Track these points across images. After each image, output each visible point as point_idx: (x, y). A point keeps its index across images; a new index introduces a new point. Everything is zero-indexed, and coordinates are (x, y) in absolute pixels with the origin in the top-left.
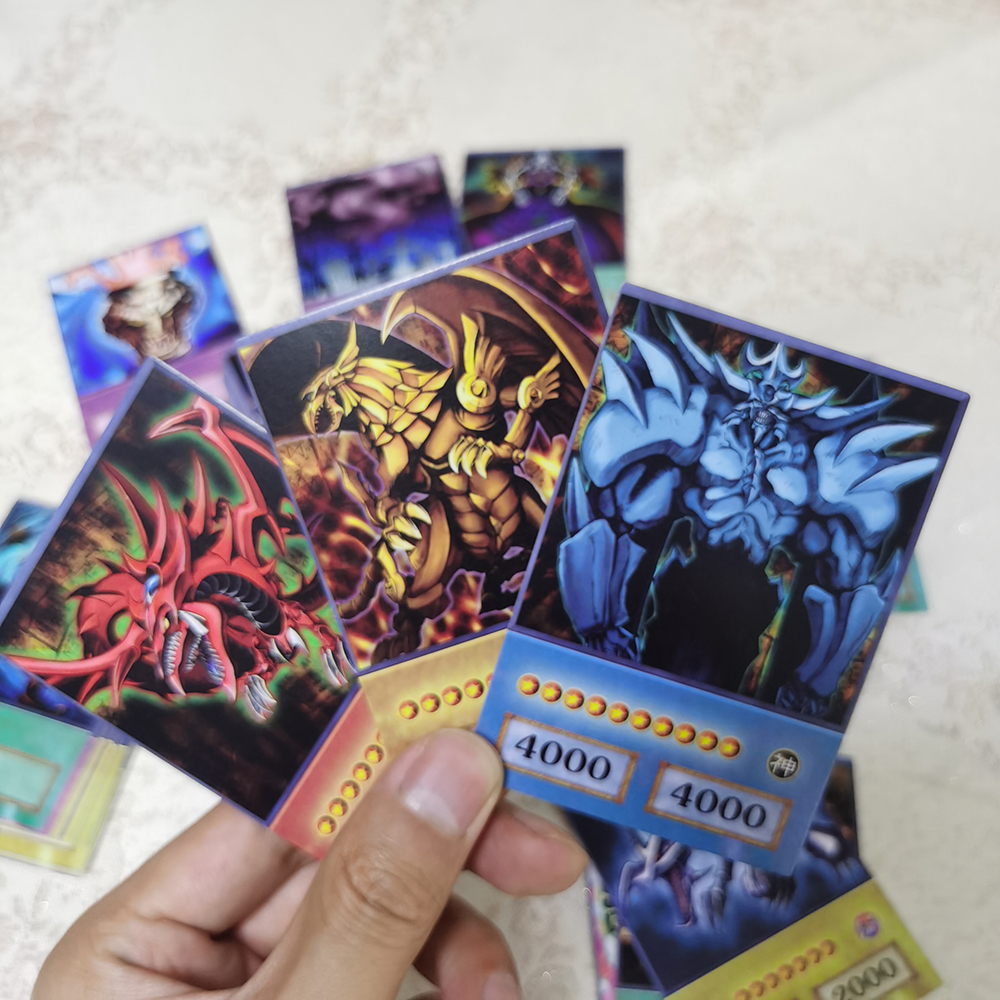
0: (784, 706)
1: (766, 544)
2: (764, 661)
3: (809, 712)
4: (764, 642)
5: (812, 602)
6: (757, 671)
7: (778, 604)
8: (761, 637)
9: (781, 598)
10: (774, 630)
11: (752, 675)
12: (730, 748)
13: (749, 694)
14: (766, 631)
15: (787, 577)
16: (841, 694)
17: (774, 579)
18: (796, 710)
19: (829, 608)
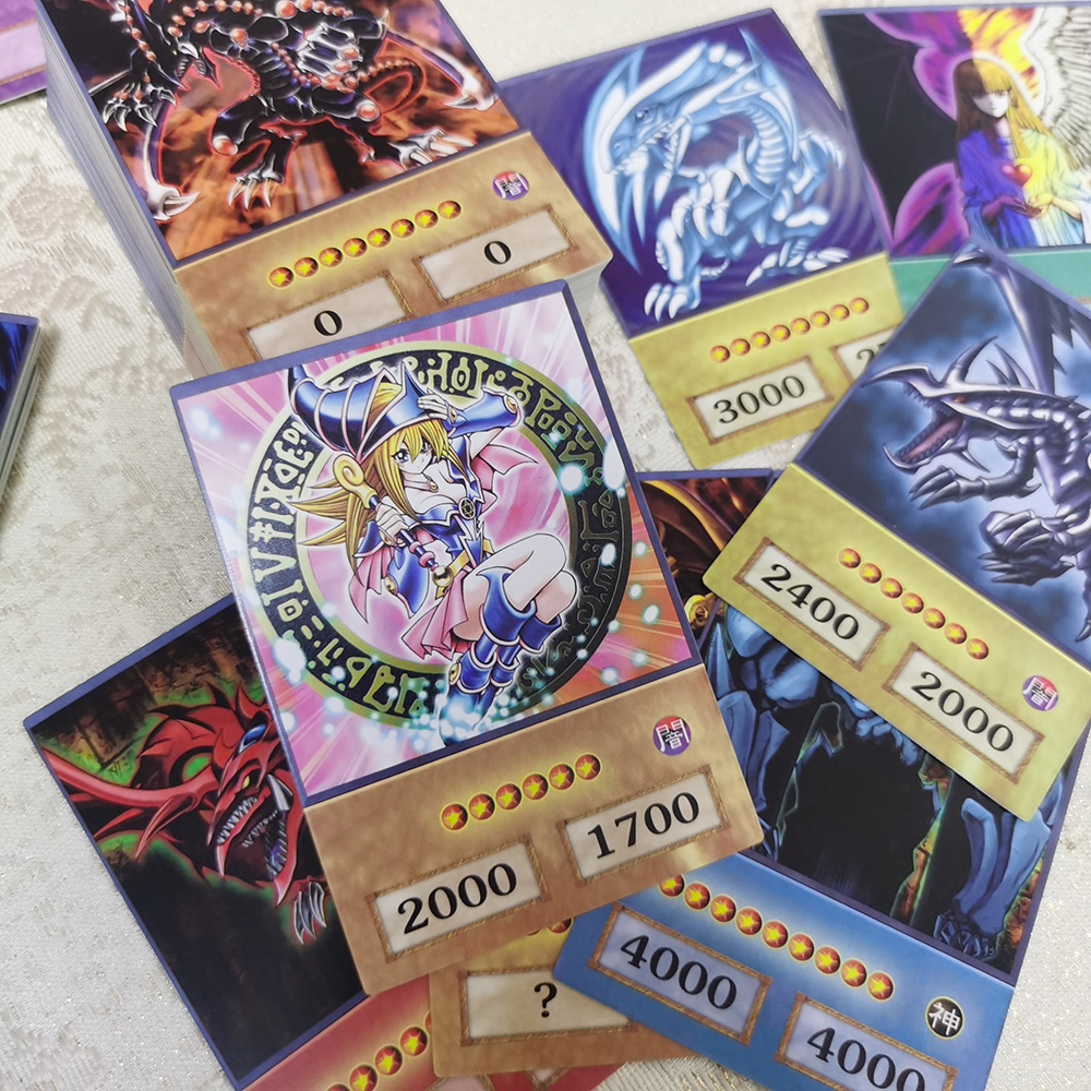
0: (944, 941)
2: (918, 880)
3: (972, 952)
4: (919, 858)
5: (970, 817)
6: (911, 892)
7: (933, 814)
8: (916, 851)
9: (936, 809)
10: (930, 843)
11: (904, 896)
12: (880, 987)
13: (902, 919)
14: (921, 844)
15: (942, 785)
16: (1008, 935)
17: (928, 786)
18: (957, 947)
19: (990, 827)
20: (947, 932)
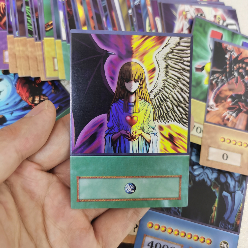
0: (222, 227)
1: (210, 180)
2: (214, 214)
3: (229, 229)
4: (214, 208)
5: (225, 196)
6: (213, 217)
7: (216, 197)
8: (213, 207)
9: (216, 195)
10: (216, 205)
11: (212, 218)
12: (209, 242)
13: (212, 224)
14: (214, 205)
15: (217, 189)
16: (236, 223)
17: (214, 190)
18: (225, 228)
19: (229, 198)
20: (222, 225)
